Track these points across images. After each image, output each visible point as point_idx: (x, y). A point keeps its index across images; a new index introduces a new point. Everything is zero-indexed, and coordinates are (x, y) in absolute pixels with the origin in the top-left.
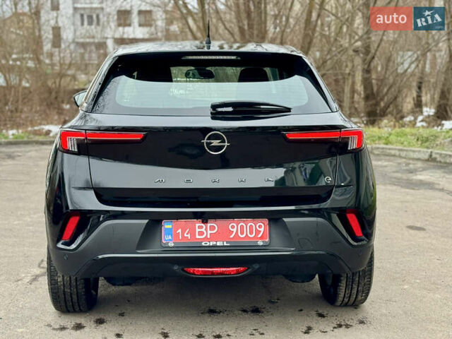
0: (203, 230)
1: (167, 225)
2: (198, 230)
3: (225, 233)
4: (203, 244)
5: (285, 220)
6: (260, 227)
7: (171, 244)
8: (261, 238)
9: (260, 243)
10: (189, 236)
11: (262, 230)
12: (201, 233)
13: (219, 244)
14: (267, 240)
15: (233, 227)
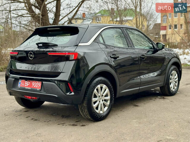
0: (27, 84)
1: (20, 81)
2: (26, 83)
3: (31, 85)
4: (26, 88)
5: (43, 82)
6: (39, 84)
7: (19, 87)
8: (39, 88)
9: (38, 90)
10: (23, 85)
11: (39, 85)
12: (26, 84)
13: (29, 88)
14: (40, 89)
15: (33, 83)
